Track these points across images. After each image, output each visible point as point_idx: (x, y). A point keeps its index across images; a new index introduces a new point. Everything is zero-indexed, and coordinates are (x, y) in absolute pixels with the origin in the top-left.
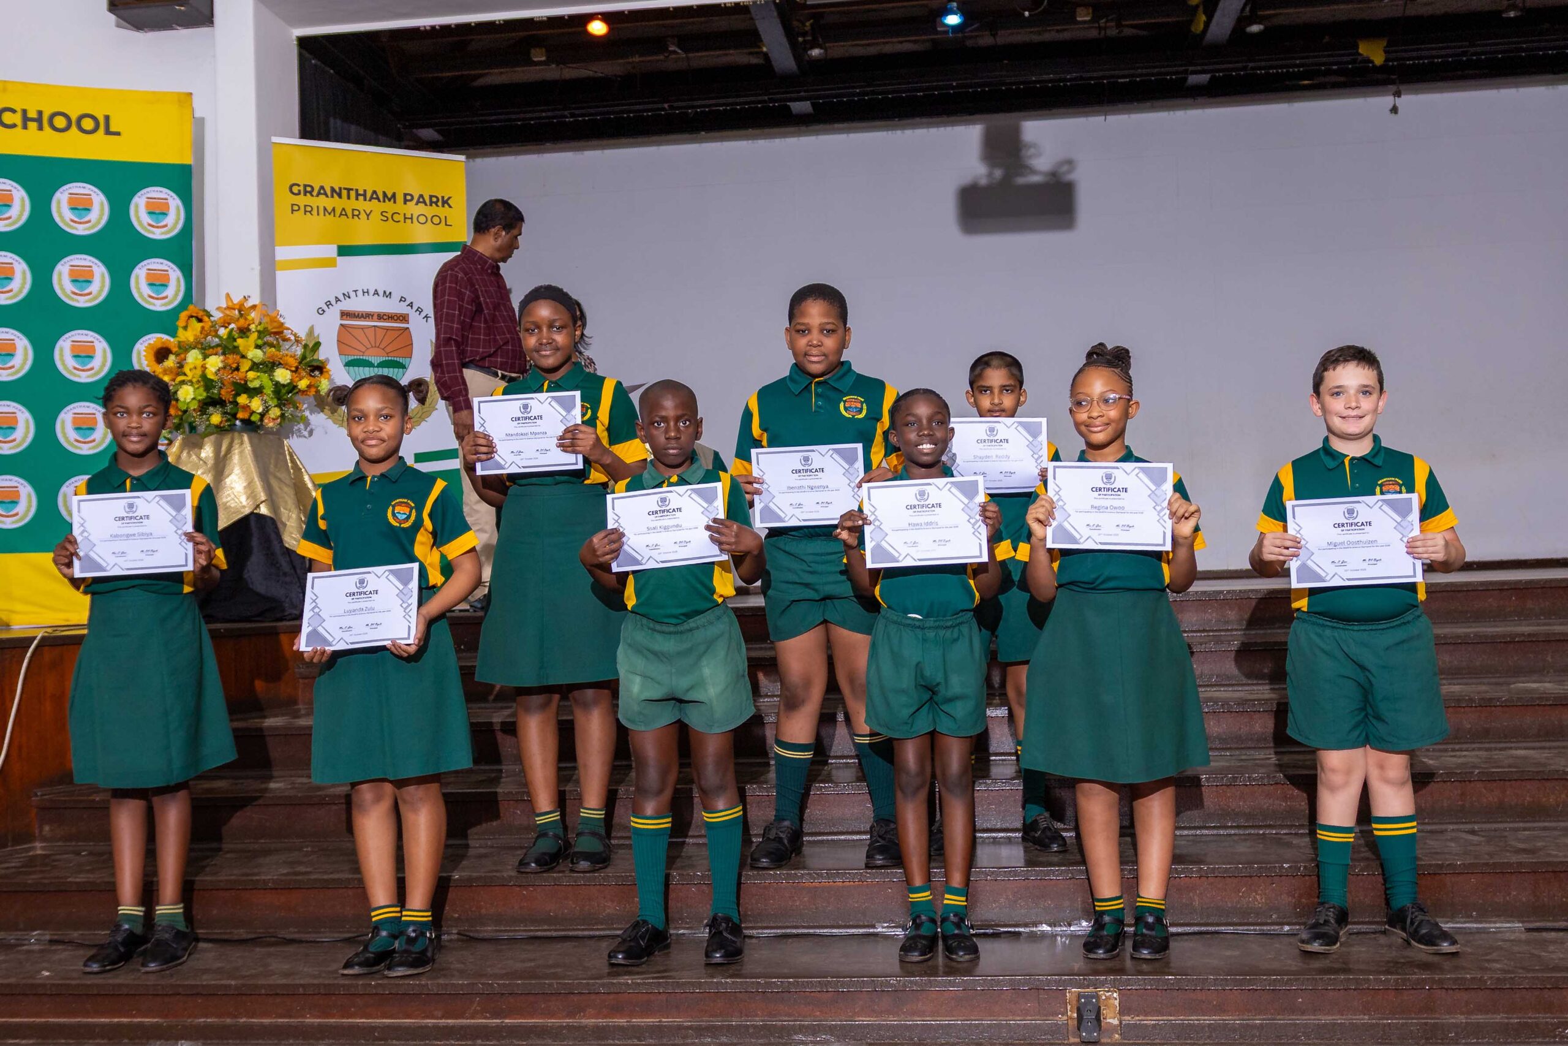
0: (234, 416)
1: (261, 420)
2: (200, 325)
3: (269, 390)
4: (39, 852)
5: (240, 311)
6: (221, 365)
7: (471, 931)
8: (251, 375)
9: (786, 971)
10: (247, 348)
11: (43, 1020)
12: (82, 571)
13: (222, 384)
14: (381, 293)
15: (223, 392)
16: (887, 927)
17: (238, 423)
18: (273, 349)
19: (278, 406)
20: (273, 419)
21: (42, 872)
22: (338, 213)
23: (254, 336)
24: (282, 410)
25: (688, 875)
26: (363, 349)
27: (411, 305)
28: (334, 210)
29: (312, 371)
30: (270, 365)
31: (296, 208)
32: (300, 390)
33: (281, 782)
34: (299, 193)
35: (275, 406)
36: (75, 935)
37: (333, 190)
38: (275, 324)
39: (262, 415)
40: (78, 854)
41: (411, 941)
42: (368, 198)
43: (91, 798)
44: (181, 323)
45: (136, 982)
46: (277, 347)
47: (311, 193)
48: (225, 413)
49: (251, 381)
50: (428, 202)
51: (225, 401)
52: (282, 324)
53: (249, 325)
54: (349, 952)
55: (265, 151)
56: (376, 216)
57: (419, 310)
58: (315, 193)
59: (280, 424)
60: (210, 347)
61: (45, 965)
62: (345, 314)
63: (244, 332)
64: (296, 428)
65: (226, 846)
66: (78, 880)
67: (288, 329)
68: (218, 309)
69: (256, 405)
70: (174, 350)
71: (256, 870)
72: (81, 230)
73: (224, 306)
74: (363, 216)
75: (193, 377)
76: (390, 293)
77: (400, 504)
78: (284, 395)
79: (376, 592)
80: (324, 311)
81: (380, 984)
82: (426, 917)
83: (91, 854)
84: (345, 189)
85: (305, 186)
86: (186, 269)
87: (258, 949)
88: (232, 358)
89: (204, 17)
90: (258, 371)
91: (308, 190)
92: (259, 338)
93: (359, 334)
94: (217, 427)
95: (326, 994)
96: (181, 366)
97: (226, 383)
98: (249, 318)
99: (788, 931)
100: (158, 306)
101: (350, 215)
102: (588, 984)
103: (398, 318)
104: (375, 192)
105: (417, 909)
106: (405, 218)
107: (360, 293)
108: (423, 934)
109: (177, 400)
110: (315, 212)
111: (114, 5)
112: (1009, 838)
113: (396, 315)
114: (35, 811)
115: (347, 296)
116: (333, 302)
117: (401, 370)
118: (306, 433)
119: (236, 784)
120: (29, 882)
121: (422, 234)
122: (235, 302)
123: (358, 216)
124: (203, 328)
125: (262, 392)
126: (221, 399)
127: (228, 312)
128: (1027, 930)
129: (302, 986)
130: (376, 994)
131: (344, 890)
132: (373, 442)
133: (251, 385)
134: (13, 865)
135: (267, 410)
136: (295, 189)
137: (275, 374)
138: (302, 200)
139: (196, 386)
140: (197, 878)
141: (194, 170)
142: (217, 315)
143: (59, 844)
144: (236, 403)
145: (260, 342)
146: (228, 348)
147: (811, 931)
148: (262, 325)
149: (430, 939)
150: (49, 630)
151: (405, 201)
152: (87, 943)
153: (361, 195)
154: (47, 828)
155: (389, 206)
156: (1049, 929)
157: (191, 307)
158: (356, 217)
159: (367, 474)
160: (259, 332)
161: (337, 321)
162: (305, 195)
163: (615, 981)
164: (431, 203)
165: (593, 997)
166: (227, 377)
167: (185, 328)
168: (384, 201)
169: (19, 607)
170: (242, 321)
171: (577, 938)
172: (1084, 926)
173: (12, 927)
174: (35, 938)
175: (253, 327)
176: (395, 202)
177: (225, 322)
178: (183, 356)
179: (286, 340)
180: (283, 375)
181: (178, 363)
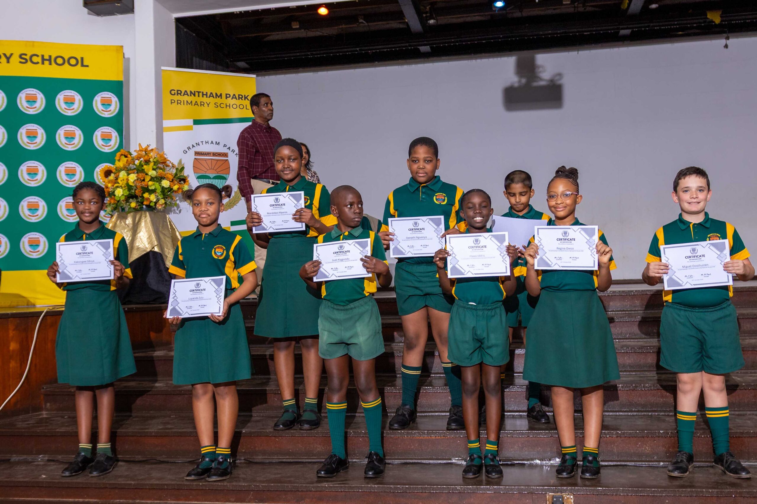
0: (142, 203)
1: (155, 205)
2: (127, 159)
3: (159, 190)
4: (45, 416)
5: (145, 152)
6: (136, 178)
7: (250, 458)
8: (150, 183)
9: (405, 482)
10: (149, 170)
11: (42, 499)
12: (61, 279)
13: (136, 187)
14: (214, 143)
15: (137, 191)
16: (457, 460)
17: (144, 207)
18: (161, 171)
19: (164, 198)
20: (161, 205)
21: (46, 426)
22: (193, 103)
23: (152, 164)
24: (165, 200)
25: (358, 432)
26: (206, 170)
27: (229, 148)
28: (191, 102)
29: (180, 181)
30: (160, 178)
31: (173, 101)
32: (174, 191)
33: (161, 383)
34: (175, 94)
35: (162, 198)
36: (59, 457)
37: (191, 92)
38: (162, 158)
39: (156, 203)
40: (63, 417)
41: (220, 463)
42: (208, 96)
43: (69, 390)
44: (117, 158)
45: (86, 482)
46: (163, 169)
47: (180, 94)
48: (137, 202)
49: (150, 186)
50: (237, 98)
51: (138, 196)
52: (165, 158)
53: (150, 159)
54: (191, 468)
55: (158, 74)
56: (212, 105)
57: (233, 151)
58: (182, 94)
59: (164, 207)
60: (131, 170)
61: (44, 472)
62: (197, 153)
63: (147, 162)
64: (173, 209)
65: (134, 414)
66: (61, 430)
67: (169, 161)
68: (135, 151)
69: (153, 198)
70: (114, 171)
71: (147, 427)
72: (69, 113)
73: (138, 149)
74: (206, 105)
75: (122, 184)
76: (219, 143)
77: (218, 247)
78: (166, 193)
79: (205, 290)
80: (186, 152)
81: (204, 485)
82: (227, 451)
83: (69, 417)
84: (197, 92)
85: (178, 91)
86: (120, 132)
87: (146, 466)
88: (141, 175)
89: (129, 9)
90: (154, 181)
91: (179, 93)
92: (154, 165)
93: (204, 163)
94: (134, 208)
95: (178, 489)
96: (117, 178)
97: (138, 187)
98: (150, 155)
99: (408, 461)
100: (107, 150)
101: (199, 104)
102: (306, 486)
103: (223, 155)
104: (211, 93)
105: (223, 448)
106: (226, 106)
107: (204, 143)
108: (226, 460)
109: (115, 195)
110: (182, 103)
111: (86, 4)
112: (521, 415)
113: (222, 153)
114: (42, 397)
115: (198, 144)
116: (191, 147)
117: (224, 180)
118: (178, 212)
119: (140, 384)
120: (38, 431)
121: (235, 114)
122: (144, 147)
123: (203, 105)
124: (127, 160)
125: (155, 192)
126: (136, 195)
127: (140, 153)
128: (528, 462)
129: (167, 485)
130: (202, 489)
131: (189, 437)
132: (204, 216)
133: (150, 188)
134: (31, 422)
135: (158, 200)
136: (173, 92)
137: (162, 183)
138: (176, 98)
139: (124, 189)
140: (118, 430)
141: (124, 83)
142: (134, 154)
143: (54, 412)
144: (143, 197)
145: (155, 167)
146: (140, 170)
147: (419, 461)
148: (156, 159)
149: (230, 462)
150: (51, 308)
151: (226, 98)
152: (65, 461)
153: (205, 95)
154: (48, 404)
155: (218, 100)
156: (539, 462)
157: (122, 150)
158: (202, 106)
159: (202, 232)
160: (154, 162)
161: (194, 157)
162: (178, 95)
163: (319, 485)
164: (239, 98)
165: (309, 493)
166: (139, 184)
167: (119, 160)
168: (216, 98)
169: (40, 296)
170: (146, 157)
171: (303, 463)
172: (558, 461)
173: (30, 453)
174: (41, 458)
175: (151, 160)
176: (221, 98)
177: (138, 158)
178: (117, 174)
179: (168, 166)
180: (166, 183)
181: (115, 177)
